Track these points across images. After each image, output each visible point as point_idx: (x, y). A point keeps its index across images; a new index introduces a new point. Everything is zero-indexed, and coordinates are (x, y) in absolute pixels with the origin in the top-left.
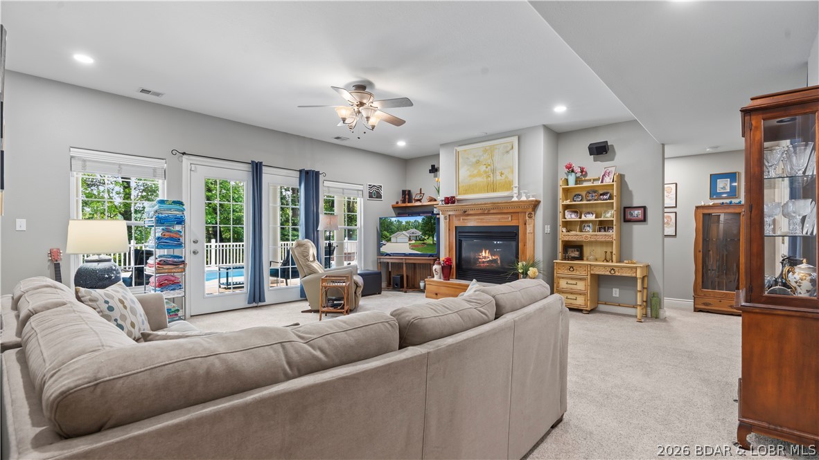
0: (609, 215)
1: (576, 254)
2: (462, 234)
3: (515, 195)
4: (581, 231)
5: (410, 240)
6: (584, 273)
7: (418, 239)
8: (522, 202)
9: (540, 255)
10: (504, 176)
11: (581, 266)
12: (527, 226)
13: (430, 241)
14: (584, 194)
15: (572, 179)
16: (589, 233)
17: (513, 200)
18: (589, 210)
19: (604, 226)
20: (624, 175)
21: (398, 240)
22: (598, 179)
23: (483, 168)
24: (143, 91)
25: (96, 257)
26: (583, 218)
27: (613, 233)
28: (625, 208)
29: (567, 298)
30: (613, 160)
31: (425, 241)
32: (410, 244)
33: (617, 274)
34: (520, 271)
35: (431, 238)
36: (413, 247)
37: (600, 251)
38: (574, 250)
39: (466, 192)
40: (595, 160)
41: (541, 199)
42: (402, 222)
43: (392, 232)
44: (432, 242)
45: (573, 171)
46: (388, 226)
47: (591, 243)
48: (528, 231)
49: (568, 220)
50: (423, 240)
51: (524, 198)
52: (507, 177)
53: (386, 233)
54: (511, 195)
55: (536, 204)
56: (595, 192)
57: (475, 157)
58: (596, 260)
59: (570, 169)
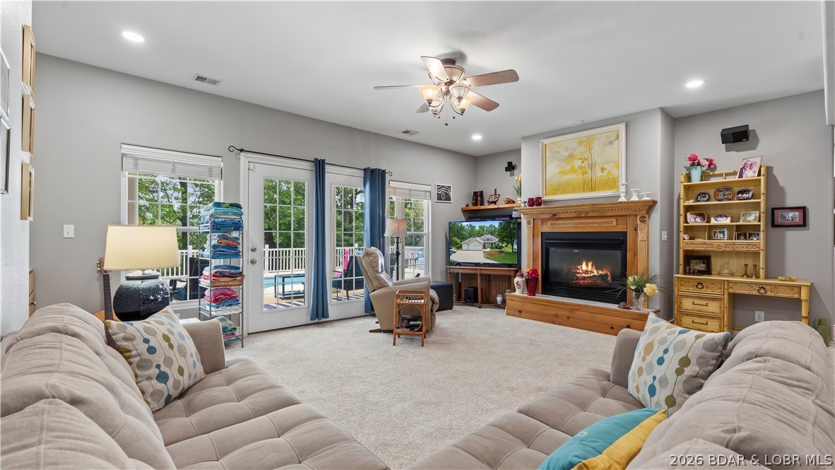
0: (751, 219)
1: (702, 267)
2: (550, 242)
3: (623, 195)
4: (710, 238)
5: (484, 247)
6: (718, 292)
7: (494, 246)
8: (633, 202)
9: (656, 267)
10: (606, 173)
11: (713, 282)
12: (639, 232)
13: (508, 249)
14: (712, 192)
15: (696, 175)
16: (722, 241)
17: (620, 200)
18: (719, 212)
19: (744, 232)
20: (772, 168)
21: (471, 248)
22: (735, 173)
23: (578, 163)
24: (199, 78)
25: (139, 274)
26: (713, 222)
27: (759, 242)
28: (773, 210)
29: (693, 322)
30: (755, 148)
31: (503, 249)
32: (484, 252)
33: (769, 293)
34: (633, 288)
35: (510, 245)
36: (488, 255)
37: (736, 264)
38: (699, 262)
39: (555, 192)
40: (727, 150)
41: (658, 199)
42: (474, 227)
43: (463, 239)
44: (511, 251)
45: (699, 164)
46: (458, 231)
47: (723, 254)
48: (640, 238)
49: (691, 224)
50: (501, 247)
51: (635, 198)
52: (609, 173)
53: (456, 239)
54: (616, 194)
55: (651, 206)
56: (728, 189)
57: (567, 150)
58: (732, 275)
59: (694, 162)
